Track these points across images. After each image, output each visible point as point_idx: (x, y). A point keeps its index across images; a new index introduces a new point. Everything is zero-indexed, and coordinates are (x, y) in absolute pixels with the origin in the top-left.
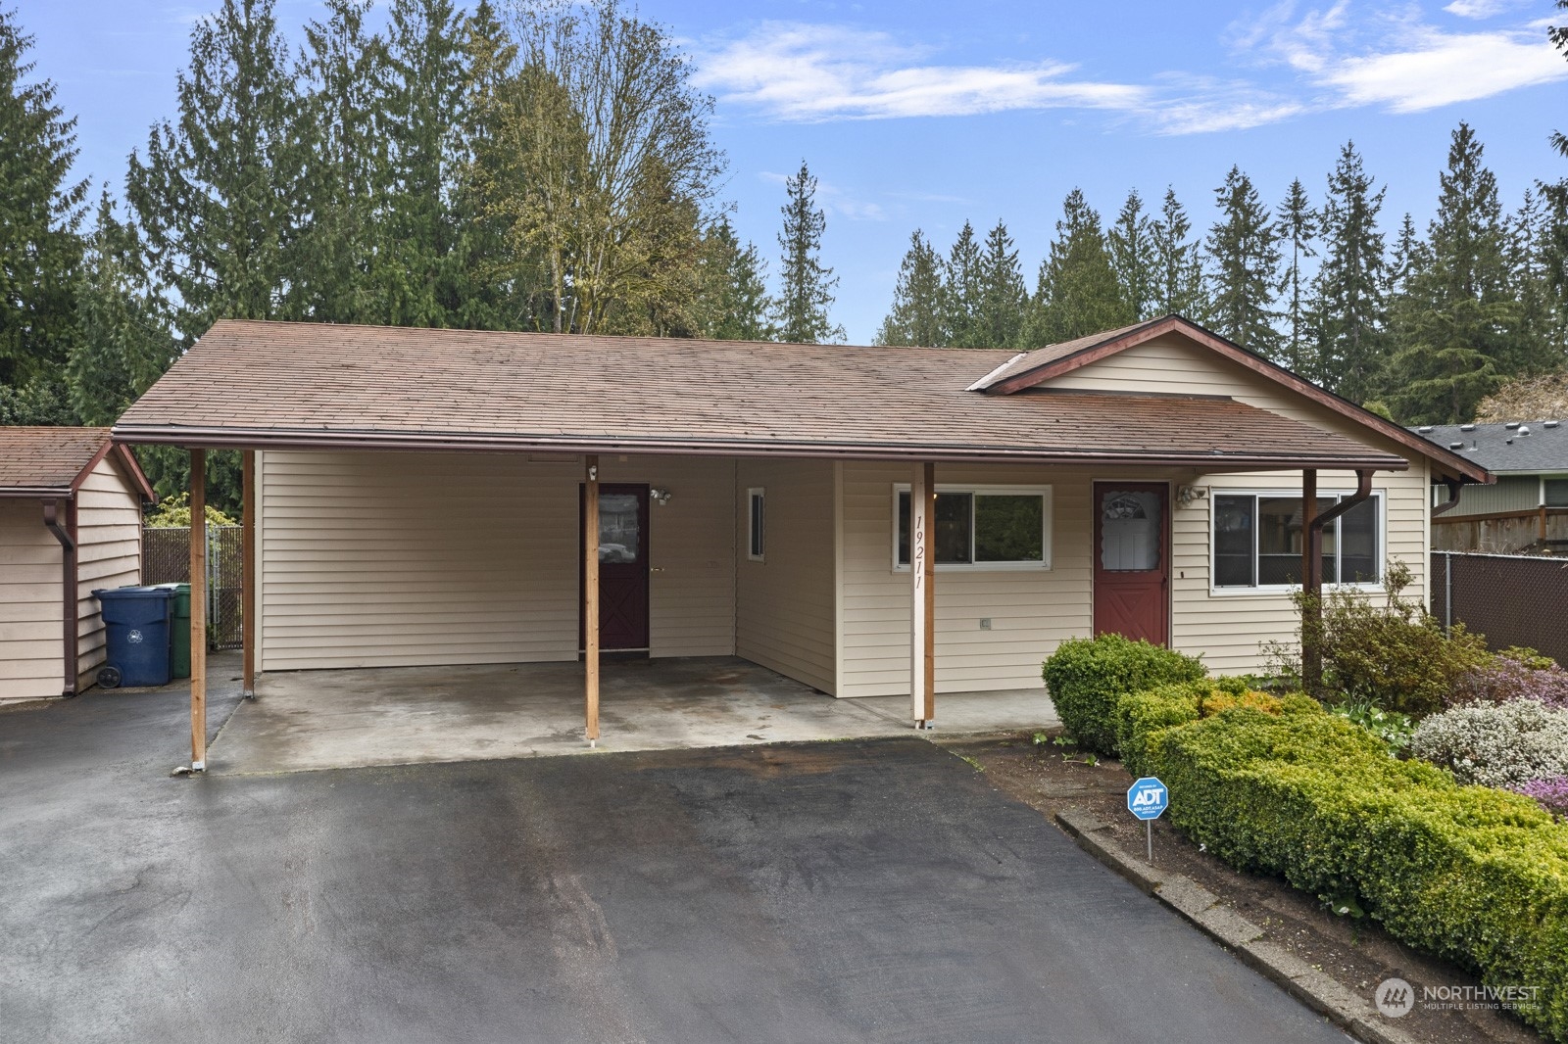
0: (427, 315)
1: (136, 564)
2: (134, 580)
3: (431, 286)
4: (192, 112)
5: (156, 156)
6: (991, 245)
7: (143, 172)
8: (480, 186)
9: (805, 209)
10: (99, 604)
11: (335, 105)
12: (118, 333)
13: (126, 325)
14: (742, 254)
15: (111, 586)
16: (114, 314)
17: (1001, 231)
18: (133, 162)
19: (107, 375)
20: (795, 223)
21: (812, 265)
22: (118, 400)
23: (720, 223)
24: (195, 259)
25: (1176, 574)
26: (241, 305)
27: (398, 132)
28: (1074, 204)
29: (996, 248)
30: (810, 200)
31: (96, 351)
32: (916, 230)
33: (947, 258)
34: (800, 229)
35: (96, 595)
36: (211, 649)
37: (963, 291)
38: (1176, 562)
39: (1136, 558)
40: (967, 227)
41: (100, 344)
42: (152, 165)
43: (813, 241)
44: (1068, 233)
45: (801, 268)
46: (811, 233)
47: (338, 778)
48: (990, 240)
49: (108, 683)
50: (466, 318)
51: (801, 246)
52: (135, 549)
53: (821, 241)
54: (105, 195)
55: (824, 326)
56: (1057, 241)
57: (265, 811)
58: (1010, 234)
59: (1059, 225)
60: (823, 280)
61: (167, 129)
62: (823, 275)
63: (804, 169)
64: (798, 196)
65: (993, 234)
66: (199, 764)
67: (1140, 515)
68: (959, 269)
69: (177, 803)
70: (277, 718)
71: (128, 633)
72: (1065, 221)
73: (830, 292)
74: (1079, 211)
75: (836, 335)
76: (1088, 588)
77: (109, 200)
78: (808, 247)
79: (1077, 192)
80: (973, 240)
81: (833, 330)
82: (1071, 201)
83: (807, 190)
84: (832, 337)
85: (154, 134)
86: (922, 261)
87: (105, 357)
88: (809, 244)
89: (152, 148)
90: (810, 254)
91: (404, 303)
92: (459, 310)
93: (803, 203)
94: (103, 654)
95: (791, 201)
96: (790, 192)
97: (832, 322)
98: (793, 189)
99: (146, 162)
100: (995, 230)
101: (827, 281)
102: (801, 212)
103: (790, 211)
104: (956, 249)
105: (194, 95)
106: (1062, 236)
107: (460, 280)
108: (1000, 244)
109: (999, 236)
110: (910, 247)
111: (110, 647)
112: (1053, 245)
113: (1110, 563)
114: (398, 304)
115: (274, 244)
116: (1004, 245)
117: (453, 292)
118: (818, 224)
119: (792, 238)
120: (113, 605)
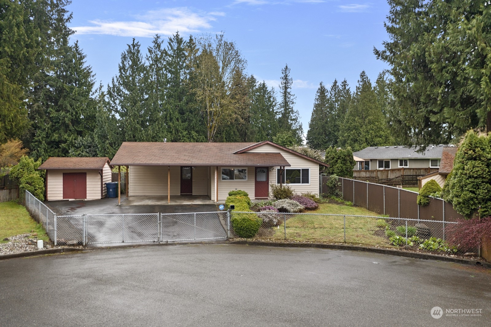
0: (176, 118)
1: (111, 179)
2: (110, 181)
3: (177, 110)
4: (121, 73)
5: (113, 84)
6: (342, 86)
7: (110, 88)
8: (188, 85)
9: (287, 77)
10: (106, 185)
11: (154, 66)
12: (105, 126)
13: (107, 124)
14: (268, 91)
15: (107, 182)
16: (104, 121)
17: (345, 82)
18: (108, 86)
19: (103, 134)
20: (284, 82)
21: (289, 93)
22: (105, 140)
23: (262, 83)
24: (122, 108)
25: (270, 182)
26: (131, 119)
27: (170, 71)
28: (363, 75)
29: (344, 87)
30: (288, 75)
31: (100, 129)
32: (321, 82)
33: (329, 90)
34: (285, 83)
35: (105, 184)
36: (121, 193)
37: (334, 99)
38: (269, 180)
39: (264, 179)
40: (335, 81)
41: (101, 127)
42: (112, 86)
43: (289, 87)
44: (361, 83)
45: (286, 94)
46: (289, 84)
47: (136, 206)
48: (342, 84)
49: (107, 197)
50: (185, 117)
51: (286, 88)
52: (111, 176)
53: (291, 86)
54: (101, 84)
55: (292, 111)
56: (358, 86)
57: (126, 208)
58: (348, 83)
59: (358, 81)
60: (292, 98)
61: (116, 77)
62: (292, 96)
63: (287, 66)
64: (285, 74)
65: (343, 83)
66: (119, 204)
67: (264, 172)
68: (333, 93)
69: (117, 208)
70: (130, 201)
71: (110, 190)
72: (360, 80)
73: (294, 101)
74: (364, 77)
75: (296, 113)
76: (254, 184)
77: (102, 85)
78: (288, 88)
79: (364, 72)
80: (337, 84)
81: (295, 112)
82: (362, 74)
83: (287, 72)
84: (295, 114)
85: (113, 79)
86: (322, 91)
87: (102, 130)
88: (288, 87)
89: (113, 82)
90: (288, 90)
91: (170, 114)
92: (184, 116)
93: (286, 76)
94: (106, 193)
95: (283, 76)
96: (283, 73)
97: (295, 109)
98: (284, 72)
99: (111, 86)
100: (343, 81)
101: (293, 98)
102: (286, 78)
103: (282, 78)
104: (332, 87)
105: (122, 69)
106: (359, 84)
107: (184, 108)
108: (345, 85)
109: (345, 83)
110: (319, 87)
111: (107, 192)
112: (357, 87)
113: (258, 180)
114: (169, 115)
115: (139, 104)
116: (346, 86)
117: (182, 110)
118: (291, 82)
119: (283, 86)
120: (108, 185)
